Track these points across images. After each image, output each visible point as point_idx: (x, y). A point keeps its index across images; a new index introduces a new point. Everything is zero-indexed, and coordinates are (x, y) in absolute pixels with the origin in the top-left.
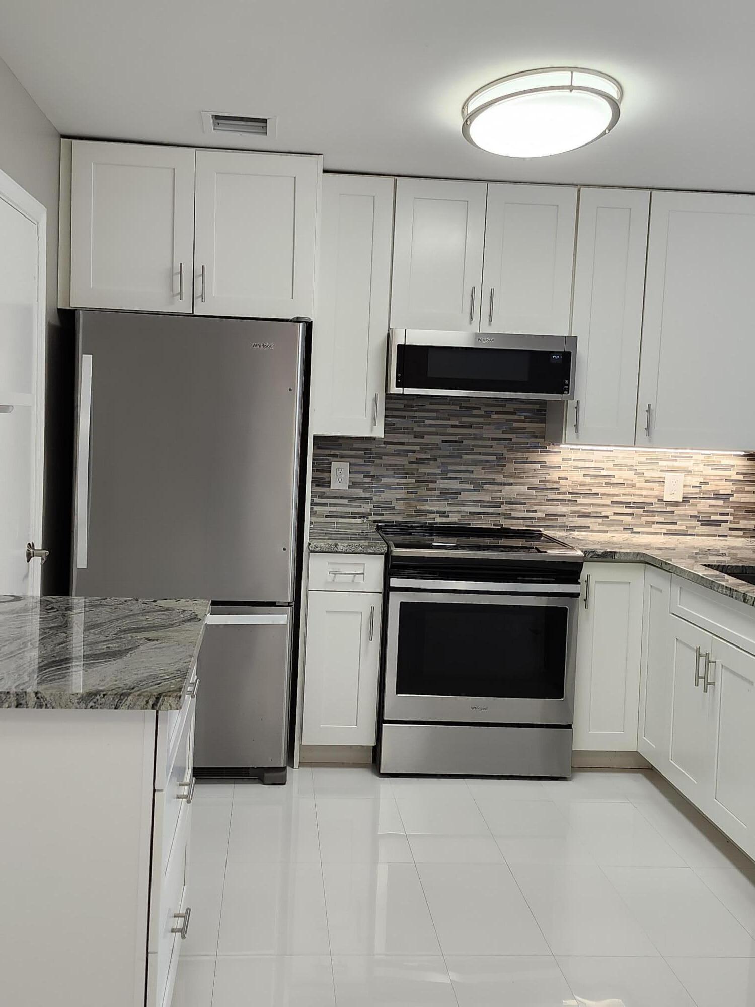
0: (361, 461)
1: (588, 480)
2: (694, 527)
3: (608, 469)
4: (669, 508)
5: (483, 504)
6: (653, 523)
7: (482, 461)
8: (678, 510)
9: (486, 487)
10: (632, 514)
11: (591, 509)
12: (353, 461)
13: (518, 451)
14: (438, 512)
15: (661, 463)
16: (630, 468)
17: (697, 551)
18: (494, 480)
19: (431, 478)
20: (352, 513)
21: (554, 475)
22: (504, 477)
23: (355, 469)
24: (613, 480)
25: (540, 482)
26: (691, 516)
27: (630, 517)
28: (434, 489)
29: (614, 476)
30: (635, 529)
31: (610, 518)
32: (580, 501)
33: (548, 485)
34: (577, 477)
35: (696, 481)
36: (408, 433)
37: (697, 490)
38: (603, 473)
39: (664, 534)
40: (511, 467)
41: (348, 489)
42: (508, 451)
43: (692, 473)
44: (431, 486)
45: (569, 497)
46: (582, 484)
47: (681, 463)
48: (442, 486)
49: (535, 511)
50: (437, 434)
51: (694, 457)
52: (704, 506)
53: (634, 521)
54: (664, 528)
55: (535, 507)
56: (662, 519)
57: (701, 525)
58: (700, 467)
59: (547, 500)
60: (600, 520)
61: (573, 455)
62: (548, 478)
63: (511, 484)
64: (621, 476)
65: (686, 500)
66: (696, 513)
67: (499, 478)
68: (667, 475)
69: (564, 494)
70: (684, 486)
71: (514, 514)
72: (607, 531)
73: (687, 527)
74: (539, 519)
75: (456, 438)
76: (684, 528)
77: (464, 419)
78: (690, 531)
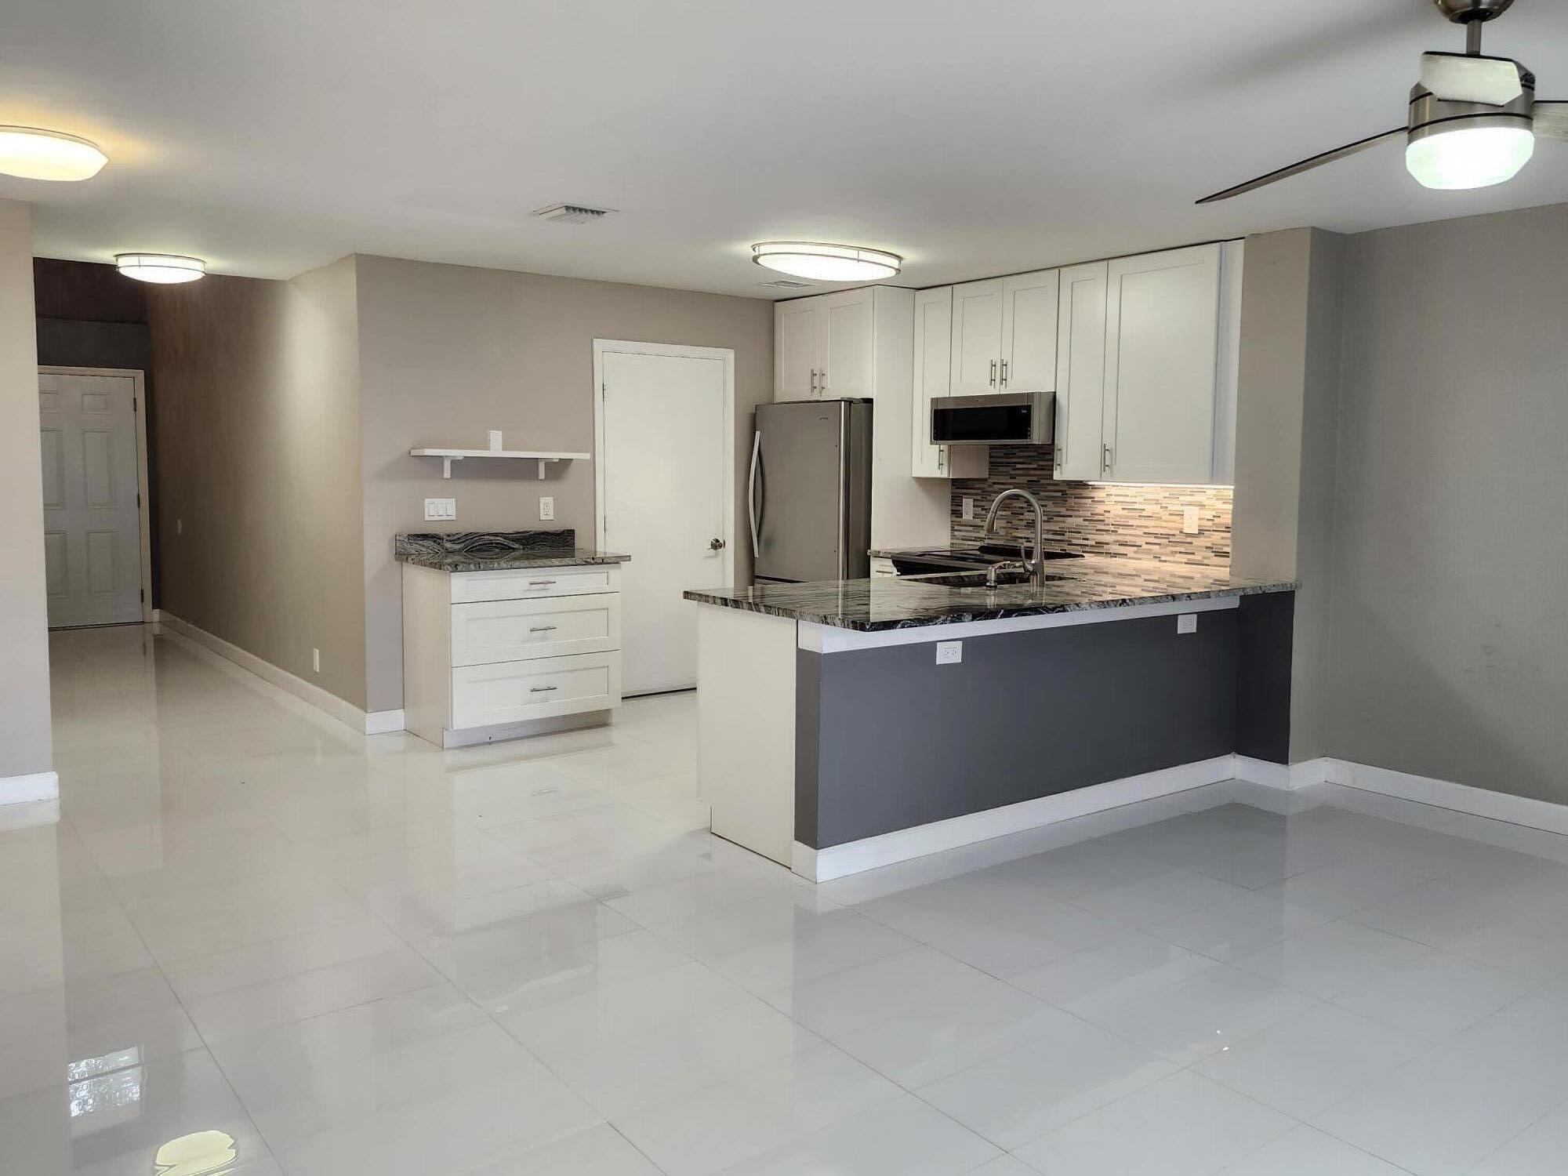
0: (979, 498)
1: (1125, 512)
2: (1209, 558)
3: (1140, 503)
4: (1189, 540)
5: (1055, 533)
6: (1176, 552)
7: (1053, 497)
8: (1196, 542)
9: (1056, 519)
10: (1159, 544)
11: (1127, 539)
12: (976, 497)
13: (1075, 488)
14: (1025, 538)
15: (1181, 498)
16: (1157, 502)
17: (1212, 581)
18: (1060, 512)
19: (1020, 511)
20: (975, 537)
21: (1100, 509)
22: (1067, 510)
23: (977, 503)
24: (1144, 514)
25: (1092, 514)
26: (1207, 548)
27: (1157, 547)
28: (1022, 520)
29: (1144, 510)
30: (1163, 558)
31: (1143, 547)
32: (1120, 531)
33: (1097, 518)
34: (1117, 510)
35: (1209, 514)
36: (1006, 476)
37: (1210, 523)
38: (1136, 506)
39: (1186, 563)
40: (1071, 501)
41: (972, 518)
42: (1069, 488)
43: (1207, 507)
44: (1021, 517)
45: (1112, 528)
46: (1120, 516)
47: (1197, 498)
48: (1027, 517)
49: (1087, 539)
50: (1022, 475)
51: (1208, 492)
52: (1217, 538)
53: (1161, 551)
54: (1185, 558)
55: (1088, 536)
56: (1183, 550)
57: (1216, 556)
58: (1210, 502)
59: (1097, 530)
60: (1135, 548)
61: (1113, 491)
62: (1097, 511)
63: (1071, 516)
64: (1150, 509)
65: (1201, 532)
66: (1210, 545)
67: (1063, 511)
68: (1185, 508)
69: (1109, 525)
70: (1200, 519)
71: (1074, 541)
72: (1140, 559)
73: (1204, 558)
74: (1092, 546)
75: (1035, 479)
76: (1200, 558)
77: (1041, 463)
78: (1206, 562)
